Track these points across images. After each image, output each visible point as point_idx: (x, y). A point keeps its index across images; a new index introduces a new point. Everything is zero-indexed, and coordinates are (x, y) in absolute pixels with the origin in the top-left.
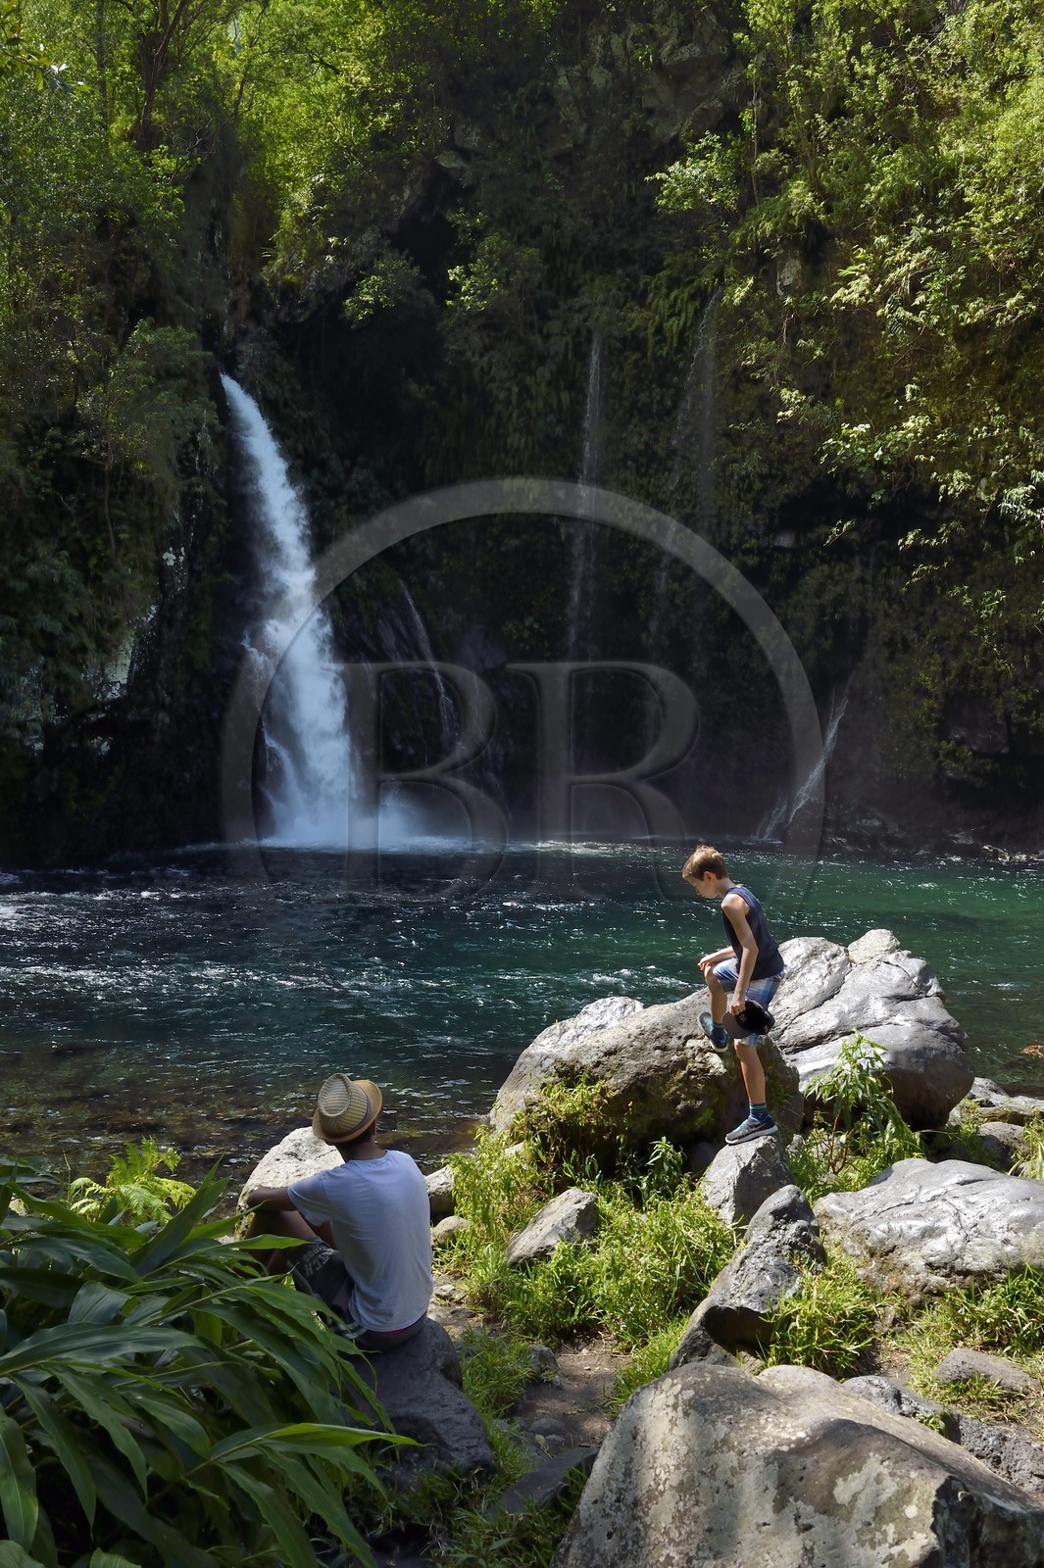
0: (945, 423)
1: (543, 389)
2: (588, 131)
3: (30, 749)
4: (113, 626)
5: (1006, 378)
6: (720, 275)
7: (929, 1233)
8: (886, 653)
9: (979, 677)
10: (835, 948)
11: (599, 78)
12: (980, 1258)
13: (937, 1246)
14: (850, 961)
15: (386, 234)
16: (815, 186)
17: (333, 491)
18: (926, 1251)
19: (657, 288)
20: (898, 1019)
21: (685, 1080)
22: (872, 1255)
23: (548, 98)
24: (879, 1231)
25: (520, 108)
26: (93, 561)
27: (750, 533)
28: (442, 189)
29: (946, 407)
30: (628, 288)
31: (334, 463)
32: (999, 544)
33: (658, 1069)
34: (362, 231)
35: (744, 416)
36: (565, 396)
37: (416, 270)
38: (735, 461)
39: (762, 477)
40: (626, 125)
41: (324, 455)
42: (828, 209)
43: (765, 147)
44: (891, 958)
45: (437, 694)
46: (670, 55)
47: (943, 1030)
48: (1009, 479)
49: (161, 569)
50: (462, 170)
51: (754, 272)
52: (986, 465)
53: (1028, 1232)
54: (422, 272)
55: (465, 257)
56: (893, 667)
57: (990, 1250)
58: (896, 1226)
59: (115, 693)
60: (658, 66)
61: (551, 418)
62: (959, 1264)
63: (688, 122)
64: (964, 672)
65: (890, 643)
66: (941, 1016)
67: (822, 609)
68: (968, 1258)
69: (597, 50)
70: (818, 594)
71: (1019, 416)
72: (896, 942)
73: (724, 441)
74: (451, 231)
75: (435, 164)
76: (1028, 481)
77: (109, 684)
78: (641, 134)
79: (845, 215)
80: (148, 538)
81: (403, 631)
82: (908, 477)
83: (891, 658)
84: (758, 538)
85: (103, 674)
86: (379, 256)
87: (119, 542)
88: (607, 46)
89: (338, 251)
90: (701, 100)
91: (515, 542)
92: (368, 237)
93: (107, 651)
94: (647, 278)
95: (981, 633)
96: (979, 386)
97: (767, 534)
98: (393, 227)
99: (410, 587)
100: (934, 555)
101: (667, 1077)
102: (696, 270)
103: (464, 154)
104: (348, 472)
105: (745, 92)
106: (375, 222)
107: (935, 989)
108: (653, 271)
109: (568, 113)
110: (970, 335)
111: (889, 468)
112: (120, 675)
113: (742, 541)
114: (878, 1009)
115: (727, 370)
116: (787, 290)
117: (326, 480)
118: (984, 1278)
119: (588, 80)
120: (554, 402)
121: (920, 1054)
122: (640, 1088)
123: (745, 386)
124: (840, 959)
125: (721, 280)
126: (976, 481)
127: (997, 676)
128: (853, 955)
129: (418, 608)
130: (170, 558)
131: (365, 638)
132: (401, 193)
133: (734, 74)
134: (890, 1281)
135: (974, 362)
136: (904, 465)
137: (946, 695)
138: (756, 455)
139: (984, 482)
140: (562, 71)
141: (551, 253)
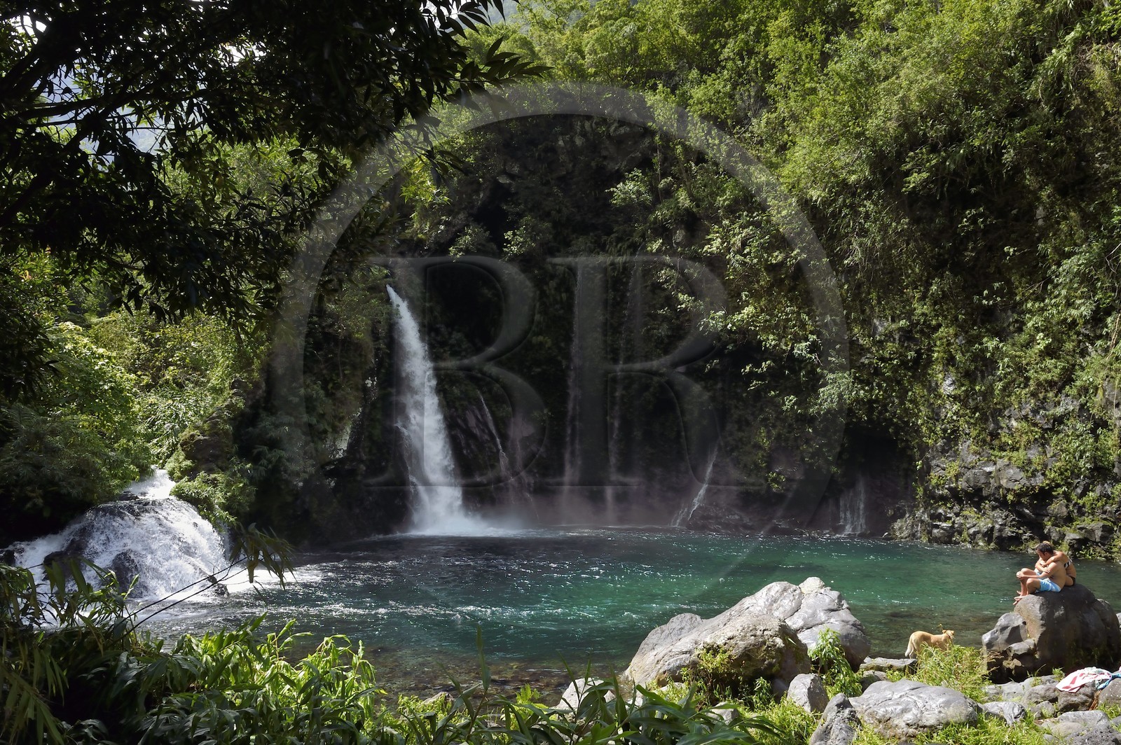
0: (762, 310)
1: (553, 292)
2: (574, 166)
3: (296, 486)
4: (341, 419)
5: (792, 289)
6: (643, 236)
7: (904, 711)
8: (736, 426)
10: (794, 587)
11: (579, 141)
12: (930, 719)
13: (909, 717)
14: (801, 593)
15: (470, 215)
16: (690, 195)
17: (443, 344)
18: (905, 718)
19: (611, 242)
20: (832, 620)
21: (766, 650)
22: (880, 722)
23: (553, 150)
24: (881, 712)
25: (539, 155)
26: (330, 385)
28: (500, 192)
29: (762, 303)
30: (595, 242)
31: (443, 329)
32: (795, 372)
33: (754, 645)
34: (458, 213)
35: (658, 306)
36: (564, 295)
37: (488, 233)
38: (654, 329)
39: (668, 337)
40: (593, 164)
41: (438, 326)
42: (698, 206)
43: (664, 175)
44: (822, 591)
45: (498, 450)
46: (615, 131)
47: (854, 625)
48: (797, 339)
49: (365, 389)
50: (510, 184)
51: (661, 236)
52: (784, 331)
53: (949, 707)
54: (490, 234)
55: (513, 226)
56: (741, 434)
57: (934, 716)
58: (889, 709)
59: (340, 455)
60: (609, 136)
61: (557, 306)
62: (921, 724)
63: (625, 163)
65: (739, 422)
66: (852, 619)
68: (924, 720)
69: (578, 129)
71: (800, 308)
72: (823, 583)
73: (648, 318)
74: (505, 214)
75: (496, 182)
76: (806, 340)
77: (337, 450)
78: (601, 168)
79: (706, 209)
80: (359, 373)
81: (480, 417)
82: (745, 337)
83: (740, 429)
85: (335, 446)
86: (468, 226)
87: (345, 375)
88: (583, 126)
89: (446, 223)
90: (631, 152)
91: (538, 370)
92: (461, 216)
93: (337, 432)
94: (605, 238)
96: (779, 293)
98: (475, 211)
99: (483, 393)
100: (761, 377)
101: (759, 648)
102: (631, 234)
103: (512, 176)
104: (450, 334)
105: (654, 149)
106: (465, 209)
107: (845, 606)
108: (609, 234)
109: (562, 158)
110: (771, 268)
111: (735, 332)
112: (343, 445)
114: (822, 616)
115: (649, 283)
116: (678, 244)
117: (439, 338)
118: (933, 729)
119: (574, 142)
120: (558, 298)
121: (847, 636)
122: (747, 654)
123: (657, 291)
124: (798, 592)
125: (644, 239)
126: (780, 340)
128: (803, 590)
129: (487, 404)
130: (369, 383)
131: (459, 421)
132: (479, 195)
133: (647, 141)
134: (889, 733)
135: (775, 280)
136: (743, 331)
137: (770, 448)
138: (665, 326)
139: (784, 340)
140: (560, 138)
141: (556, 224)
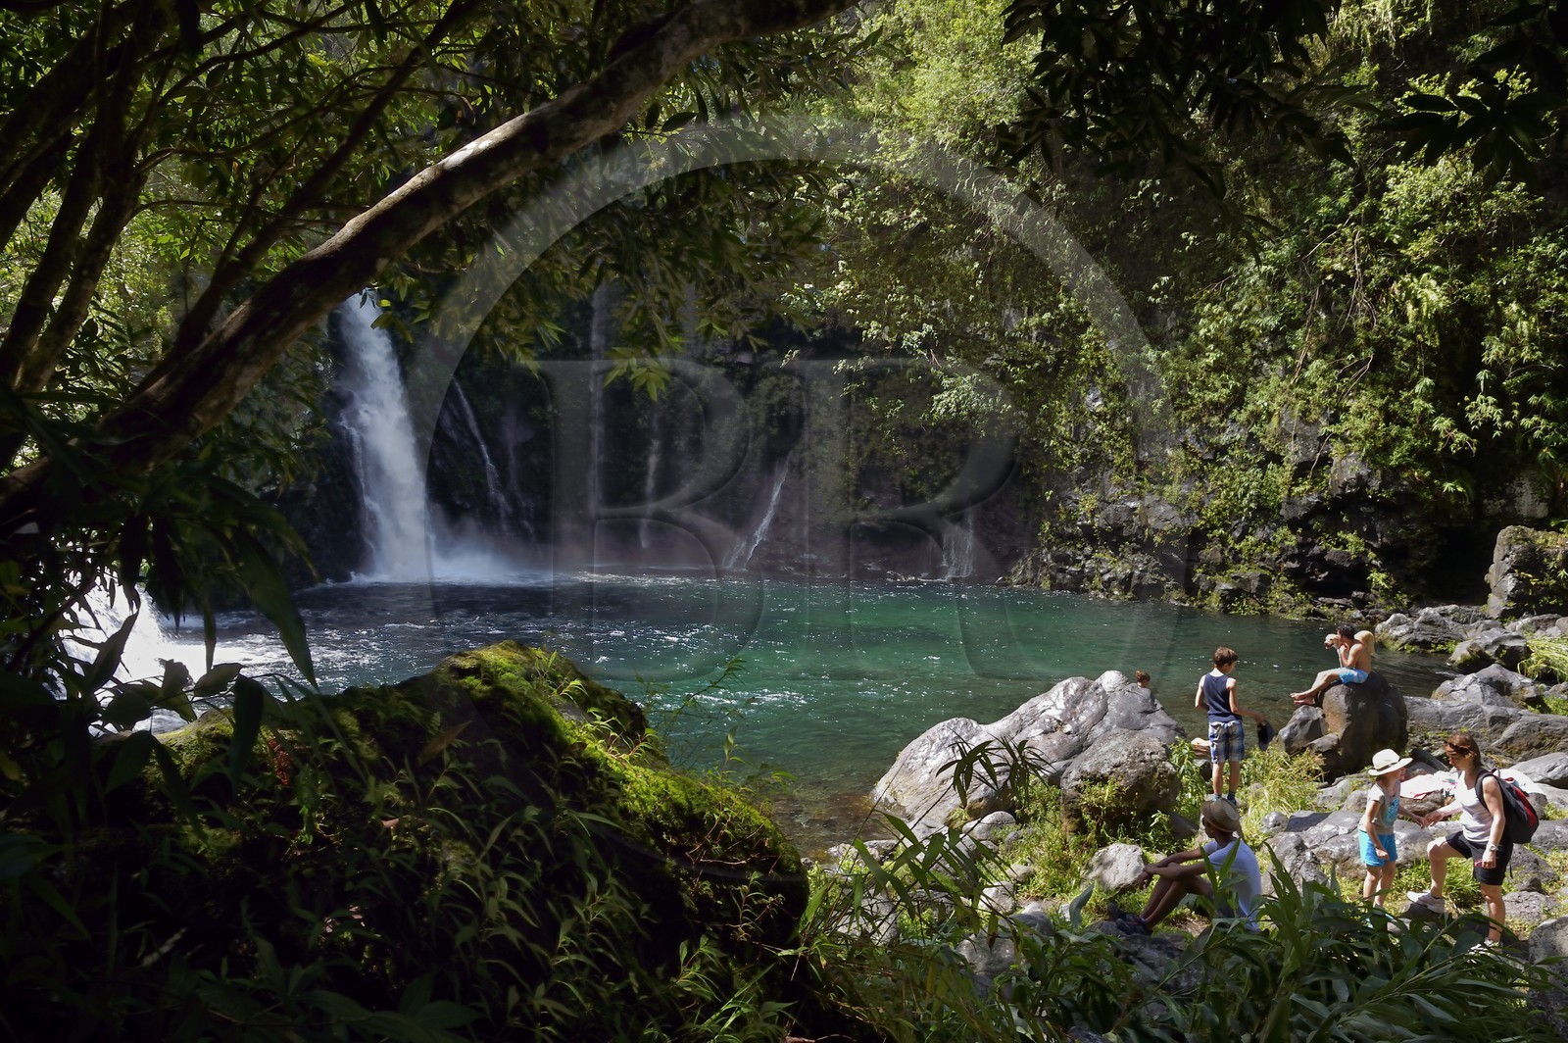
0: (861, 287)
9: (882, 459)
21: (1159, 778)
27: (719, 351)
29: (862, 277)
48: (906, 328)
64: (873, 453)
67: (771, 408)
70: (769, 396)
71: (913, 287)
81: (456, 413)
84: (725, 355)
95: (884, 429)
96: (885, 265)
97: (732, 353)
99: (460, 380)
110: (879, 231)
113: (714, 357)
127: (895, 458)
129: (467, 396)
137: (860, 469)
